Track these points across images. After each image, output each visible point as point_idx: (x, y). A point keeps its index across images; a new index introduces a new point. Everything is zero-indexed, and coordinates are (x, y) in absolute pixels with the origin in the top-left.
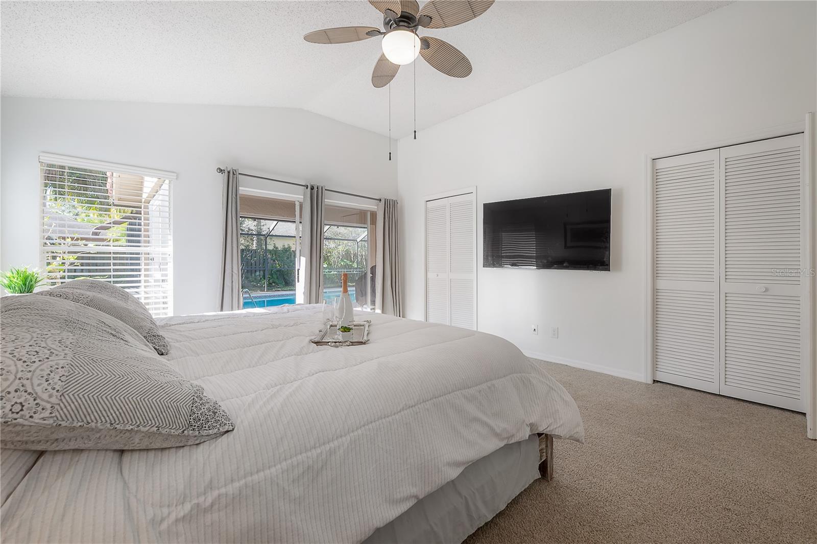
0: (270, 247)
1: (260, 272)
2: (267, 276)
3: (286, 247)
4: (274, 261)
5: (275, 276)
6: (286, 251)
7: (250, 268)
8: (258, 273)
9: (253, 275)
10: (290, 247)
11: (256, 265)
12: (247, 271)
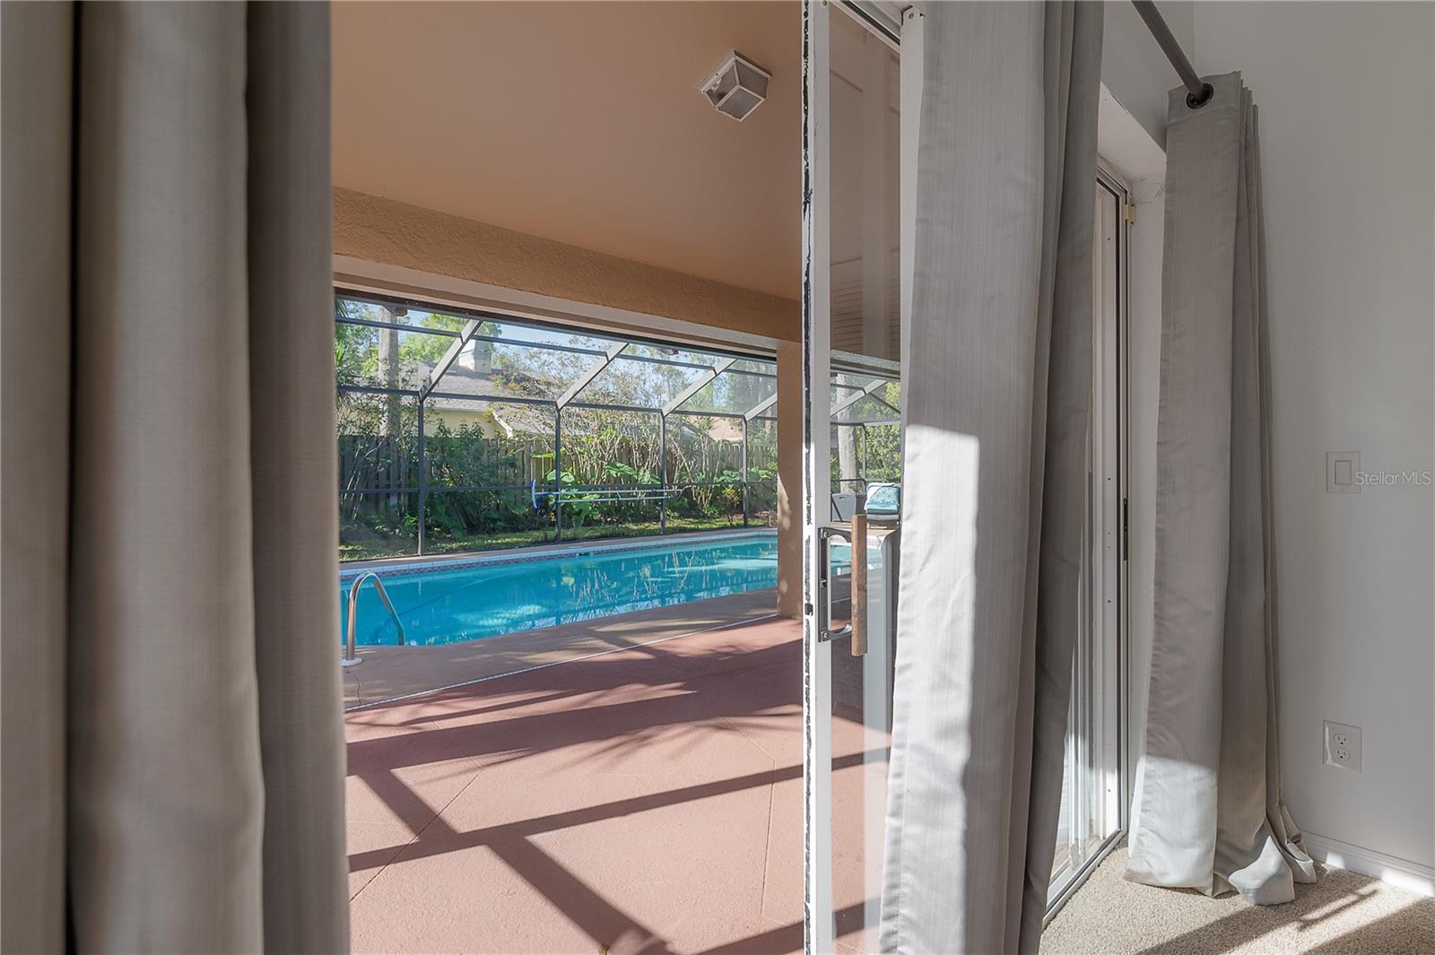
0: (430, 430)
1: (399, 498)
2: (422, 507)
3: (470, 428)
4: (439, 467)
5: (441, 509)
6: (472, 442)
7: (372, 490)
8: (393, 501)
9: (382, 505)
10: (479, 431)
11: (388, 478)
12: (366, 496)
